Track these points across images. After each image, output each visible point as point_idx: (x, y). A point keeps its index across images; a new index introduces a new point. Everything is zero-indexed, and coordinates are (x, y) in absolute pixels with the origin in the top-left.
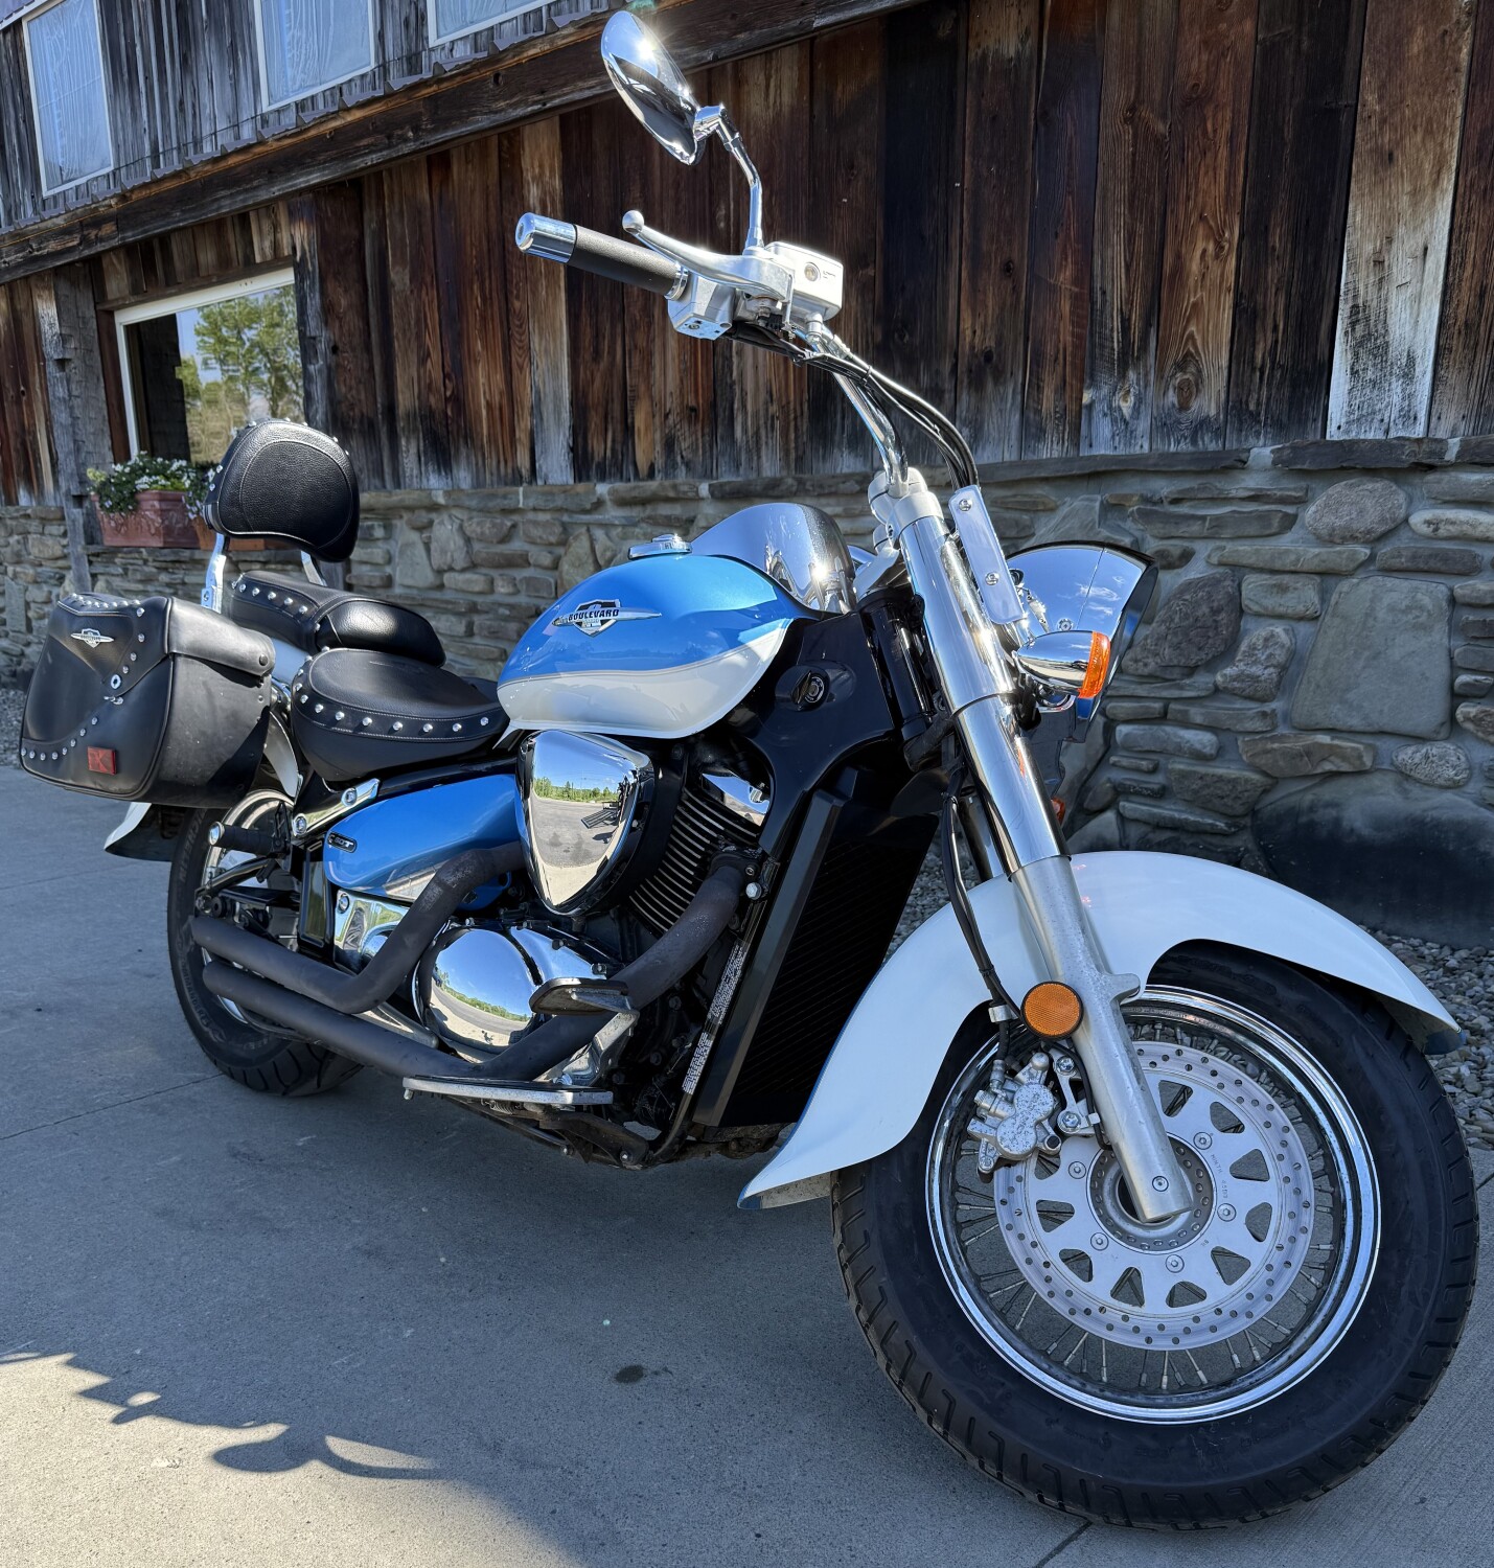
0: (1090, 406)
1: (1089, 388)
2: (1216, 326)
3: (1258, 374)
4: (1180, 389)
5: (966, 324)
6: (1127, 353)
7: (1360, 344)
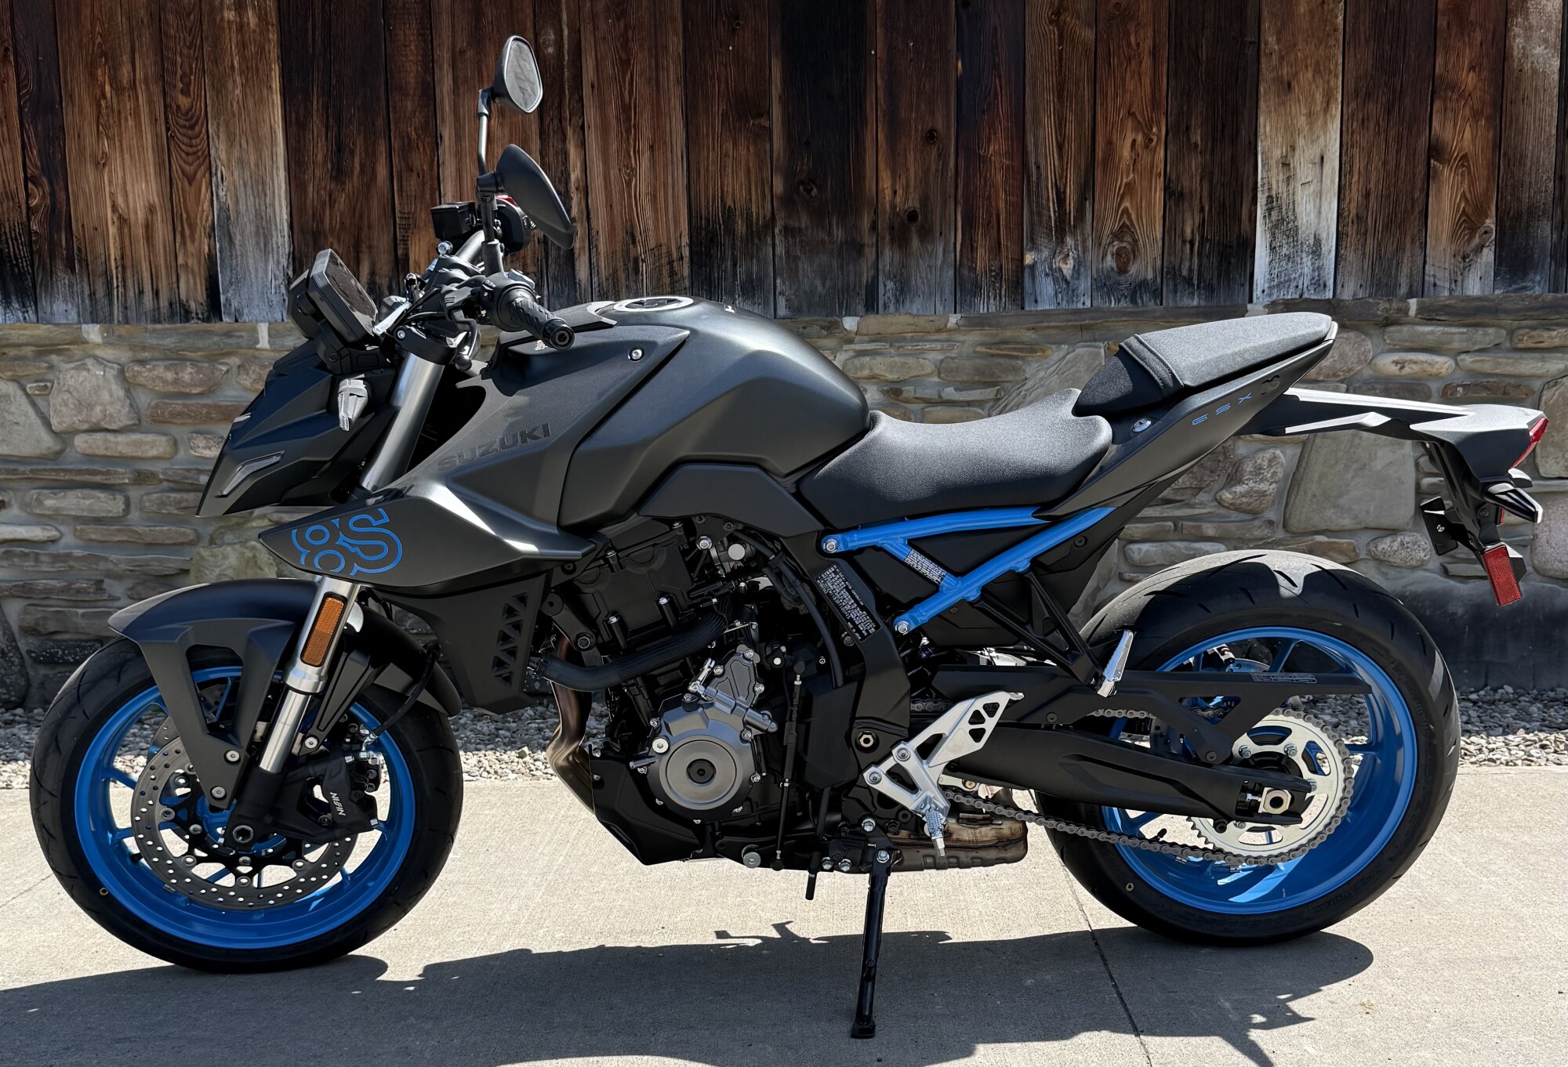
0: (1033, 267)
1: (1031, 250)
2: (1149, 203)
3: (1188, 246)
4: (1118, 255)
5: (886, 184)
6: (1064, 221)
7: (1276, 226)
